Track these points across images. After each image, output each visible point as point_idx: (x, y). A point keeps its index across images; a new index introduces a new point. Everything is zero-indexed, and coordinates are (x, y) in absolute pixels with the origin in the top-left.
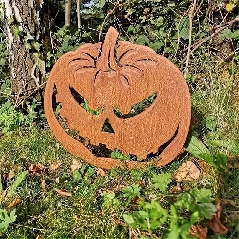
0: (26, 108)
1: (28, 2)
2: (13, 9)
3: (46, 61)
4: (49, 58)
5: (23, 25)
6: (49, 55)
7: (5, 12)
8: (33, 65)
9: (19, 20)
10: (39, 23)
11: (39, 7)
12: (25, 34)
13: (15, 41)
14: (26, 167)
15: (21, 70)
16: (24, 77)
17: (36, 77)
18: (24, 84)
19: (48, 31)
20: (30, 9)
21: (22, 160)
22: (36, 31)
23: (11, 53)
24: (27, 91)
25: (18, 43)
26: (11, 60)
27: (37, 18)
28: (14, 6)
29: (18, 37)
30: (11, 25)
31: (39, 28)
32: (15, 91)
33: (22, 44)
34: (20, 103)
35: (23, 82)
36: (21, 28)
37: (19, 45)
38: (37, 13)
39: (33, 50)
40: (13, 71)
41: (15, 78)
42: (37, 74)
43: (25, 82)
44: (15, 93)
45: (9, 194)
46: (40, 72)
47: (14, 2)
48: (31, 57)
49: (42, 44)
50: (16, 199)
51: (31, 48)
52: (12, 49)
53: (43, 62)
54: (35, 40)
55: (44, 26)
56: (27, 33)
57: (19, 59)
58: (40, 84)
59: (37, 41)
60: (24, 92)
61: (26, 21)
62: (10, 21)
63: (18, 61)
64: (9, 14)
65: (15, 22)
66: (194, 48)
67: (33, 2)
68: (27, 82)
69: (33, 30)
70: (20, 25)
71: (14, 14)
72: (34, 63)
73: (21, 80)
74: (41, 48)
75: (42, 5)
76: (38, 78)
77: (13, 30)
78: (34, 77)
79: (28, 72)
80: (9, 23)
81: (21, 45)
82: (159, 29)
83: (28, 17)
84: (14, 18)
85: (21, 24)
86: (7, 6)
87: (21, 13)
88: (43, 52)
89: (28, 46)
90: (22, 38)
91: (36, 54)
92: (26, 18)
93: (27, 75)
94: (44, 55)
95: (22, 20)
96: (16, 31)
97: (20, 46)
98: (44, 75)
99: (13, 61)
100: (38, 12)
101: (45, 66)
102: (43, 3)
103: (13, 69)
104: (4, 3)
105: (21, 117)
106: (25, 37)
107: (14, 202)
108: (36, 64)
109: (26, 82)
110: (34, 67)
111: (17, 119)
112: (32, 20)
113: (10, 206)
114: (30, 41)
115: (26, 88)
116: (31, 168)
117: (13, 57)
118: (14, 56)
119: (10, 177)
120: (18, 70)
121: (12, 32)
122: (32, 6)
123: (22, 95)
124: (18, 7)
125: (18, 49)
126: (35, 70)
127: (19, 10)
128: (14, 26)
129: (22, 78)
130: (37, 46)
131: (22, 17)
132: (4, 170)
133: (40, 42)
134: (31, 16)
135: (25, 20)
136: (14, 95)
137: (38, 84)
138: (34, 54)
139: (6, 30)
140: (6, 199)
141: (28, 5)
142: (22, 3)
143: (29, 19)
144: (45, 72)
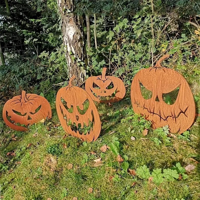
2: (71, 48)
3: (86, 70)
4: (88, 69)
7: (67, 49)
9: (74, 53)
10: (82, 53)
11: (83, 46)
16: (76, 78)
17: (82, 78)
18: (76, 82)
20: (79, 48)
23: (70, 67)
25: (73, 63)
27: (81, 51)
28: (72, 47)
30: (70, 55)
33: (75, 63)
35: (76, 80)
39: (81, 66)
42: (83, 76)
46: (83, 75)
47: (72, 45)
48: (79, 69)
51: (80, 65)
53: (85, 71)
54: (81, 61)
55: (84, 54)
56: (78, 58)
57: (74, 70)
58: (84, 81)
62: (70, 53)
64: (69, 50)
65: (72, 54)
67: (80, 44)
68: (78, 80)
69: (80, 57)
70: (74, 55)
71: (72, 50)
72: (81, 71)
74: (84, 65)
76: (83, 78)
77: (71, 57)
79: (78, 76)
84: (72, 52)
85: (75, 54)
86: (68, 47)
87: (75, 49)
89: (78, 64)
90: (75, 61)
94: (85, 67)
98: (86, 77)
99: (71, 71)
100: (82, 48)
104: (67, 45)
106: (77, 60)
108: (82, 72)
110: (81, 73)
114: (79, 62)
118: (72, 69)
122: (80, 46)
126: (81, 75)
130: (82, 63)
131: (75, 51)
137: (83, 81)
141: (78, 46)
142: (75, 45)
143: (78, 52)
144: (86, 75)
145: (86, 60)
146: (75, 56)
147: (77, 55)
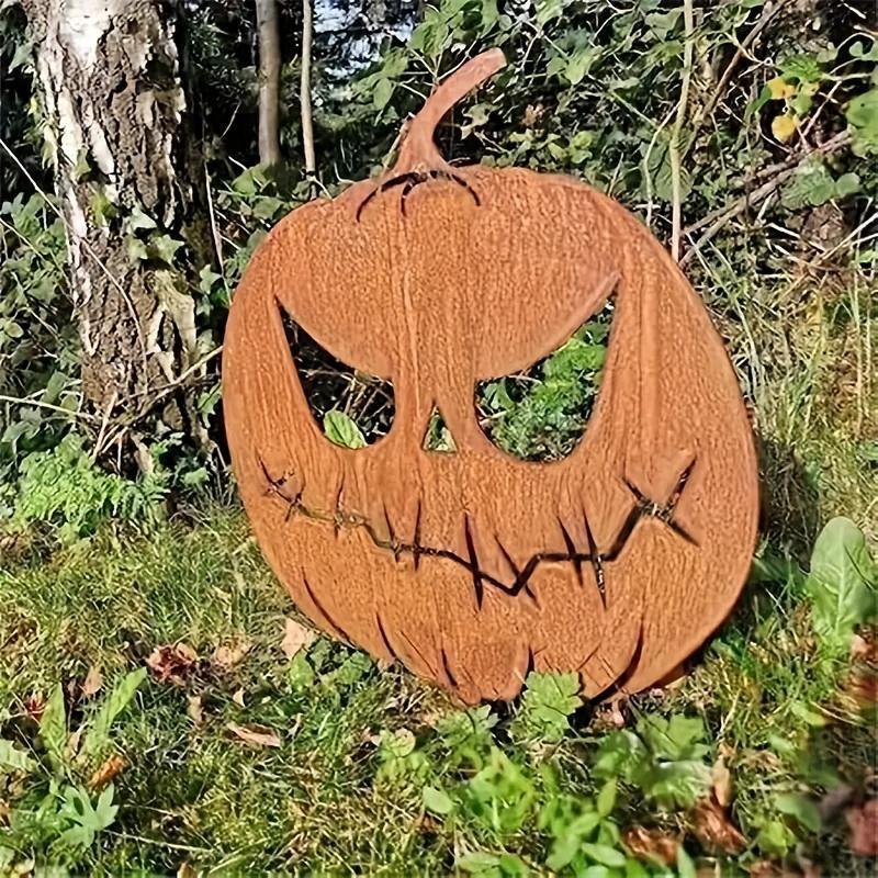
0: (132, 455)
1: (135, 106)
2: (86, 131)
3: (197, 296)
4: (205, 287)
5: (118, 180)
6: (207, 276)
7: (59, 142)
8: (155, 309)
9: (107, 165)
10: (171, 172)
11: (173, 120)
12: (126, 212)
13: (93, 234)
14: (138, 655)
15: (114, 329)
16: (124, 352)
17: (163, 349)
18: (123, 375)
19: (201, 197)
20: (142, 130)
21: (127, 635)
22: (163, 199)
23: (81, 273)
24: (135, 399)
25: (103, 241)
26: (81, 297)
27: (163, 157)
28: (89, 121)
29: (105, 223)
30: (80, 182)
31: (172, 189)
32: (94, 399)
33: (116, 242)
34: (112, 437)
35: (122, 366)
36: (111, 193)
37: (109, 245)
38: (164, 139)
39: (153, 262)
40: (88, 332)
41: (95, 356)
42: (168, 340)
43: (127, 370)
44: (95, 405)
45: (89, 745)
46: (176, 331)
47: (90, 108)
48: (146, 285)
49: (182, 243)
50: (114, 759)
51: (145, 257)
52: (85, 259)
53: (188, 300)
54: (161, 230)
55: (188, 181)
56: (133, 206)
57: (106, 292)
58: (178, 373)
59: (167, 231)
60: (125, 403)
61: (131, 167)
62: (77, 169)
63: (105, 299)
64: (72, 146)
65: (95, 174)
66: (703, 234)
67: (153, 108)
68: (133, 368)
69: (151, 197)
70: (109, 183)
71: (91, 147)
72: (158, 301)
73: (113, 360)
74: (180, 253)
75: (181, 112)
76: (171, 354)
77: (85, 199)
78: (157, 349)
79: (136, 335)
80: (74, 176)
81: (114, 248)
83: (135, 154)
84: (90, 159)
85: (113, 178)
86: (68, 121)
87: (113, 143)
88: (187, 268)
89: (136, 251)
90: (115, 225)
91: (163, 276)
92: (129, 159)
93: (133, 343)
94: (191, 275)
95: (116, 166)
96: (97, 204)
97: (110, 249)
98: (192, 344)
99: (86, 300)
100: (169, 137)
101: (195, 310)
102: (183, 107)
103: (87, 324)
104: (57, 113)
105: (118, 491)
106: (125, 220)
107: (106, 767)
108: (163, 307)
109: (130, 366)
110: (158, 317)
111: (104, 496)
112: (147, 167)
113: (95, 779)
114: (142, 234)
115: (132, 390)
116: (154, 659)
117: (87, 287)
118: (92, 281)
119: (90, 689)
120: (106, 328)
121: (83, 204)
122: (149, 120)
123: (118, 410)
124: (101, 124)
125: (104, 261)
126: (161, 327)
127: (107, 133)
128: (92, 187)
129: (117, 353)
130: (166, 246)
131: (115, 157)
132: (69, 667)
133: (175, 236)
134: (147, 154)
135: (127, 164)
136: (92, 411)
137: (170, 373)
138: (158, 274)
139: (65, 196)
140: (81, 759)
141: (134, 118)
142: (115, 111)
143: (139, 161)
144: (194, 331)
145: (204, 230)
146: (116, 193)
147: (127, 182)
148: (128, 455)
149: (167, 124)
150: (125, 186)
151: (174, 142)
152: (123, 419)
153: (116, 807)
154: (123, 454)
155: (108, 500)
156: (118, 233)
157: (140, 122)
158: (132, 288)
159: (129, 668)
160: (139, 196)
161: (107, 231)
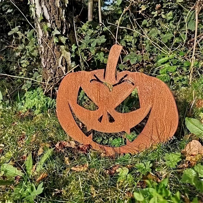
0: (55, 93)
1: (55, 2)
2: (42, 9)
3: (71, 52)
4: (73, 50)
5: (51, 21)
6: (74, 47)
7: (35, 11)
9: (48, 17)
10: (65, 20)
11: (65, 6)
13: (44, 36)
15: (50, 61)
16: (52, 66)
17: (63, 66)
18: (52, 72)
19: (72, 26)
20: (57, 8)
21: (51, 139)
22: (62, 27)
23: (41, 46)
24: (55, 78)
25: (47, 38)
26: (42, 53)
27: (62, 16)
28: (43, 6)
29: (47, 33)
30: (41, 22)
31: (65, 24)
32: (45, 79)
33: (50, 38)
34: (49, 88)
35: (52, 70)
36: (49, 25)
37: (48, 39)
38: (63, 11)
39: (60, 43)
40: (43, 61)
41: (45, 68)
42: (64, 64)
43: (53, 71)
44: (45, 80)
45: (38, 169)
46: (66, 61)
47: (43, 2)
48: (58, 49)
49: (67, 38)
50: (44, 174)
51: (58, 42)
52: (42, 42)
53: (69, 53)
54: (62, 35)
55: (69, 22)
56: (54, 29)
57: (48, 51)
58: (66, 72)
60: (53, 79)
61: (54, 18)
62: (40, 18)
63: (48, 53)
64: (39, 12)
65: (44, 20)
66: (200, 38)
67: (60, 2)
69: (59, 26)
70: (49, 22)
71: (44, 13)
72: (61, 54)
73: (50, 69)
74: (67, 41)
75: (67, 4)
76: (65, 67)
77: (42, 26)
78: (61, 66)
79: (56, 62)
80: (39, 20)
81: (50, 39)
82: (169, 22)
84: (43, 16)
86: (37, 6)
87: (49, 11)
88: (69, 45)
89: (55, 40)
90: (50, 33)
91: (62, 47)
92: (53, 16)
93: (55, 64)
94: (69, 47)
95: (50, 18)
96: (45, 28)
97: (49, 40)
98: (70, 65)
100: (64, 10)
101: (71, 56)
102: (68, 2)
103: (43, 59)
104: (35, 4)
105: (50, 101)
106: (53, 32)
107: (41, 176)
108: (62, 55)
109: (54, 70)
110: (61, 57)
111: (46, 102)
112: (58, 18)
113: (38, 180)
114: (57, 36)
115: (54, 76)
117: (43, 50)
118: (44, 48)
119: (40, 153)
120: (48, 61)
121: (42, 28)
122: (59, 6)
123: (51, 82)
124: (46, 6)
125: (47, 43)
126: (62, 60)
127: (48, 9)
128: (44, 23)
129: (51, 67)
130: (63, 39)
131: (50, 15)
132: (34, 147)
133: (66, 36)
134: (58, 14)
136: (45, 81)
137: (64, 73)
138: (61, 46)
139: (37, 26)
140: (35, 173)
141: (55, 5)
142: (50, 3)
143: (56, 16)
144: (70, 61)
145: (73, 35)
146: (51, 25)
147: (53, 22)
148: (53, 93)
149: (63, 7)
150: (52, 23)
151: (65, 12)
152: (52, 84)
153: (43, 188)
154: (52, 92)
155: (47, 103)
156: (51, 35)
157: (56, 6)
158: (55, 50)
159: (50, 148)
160: (56, 26)
161: (48, 35)
